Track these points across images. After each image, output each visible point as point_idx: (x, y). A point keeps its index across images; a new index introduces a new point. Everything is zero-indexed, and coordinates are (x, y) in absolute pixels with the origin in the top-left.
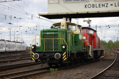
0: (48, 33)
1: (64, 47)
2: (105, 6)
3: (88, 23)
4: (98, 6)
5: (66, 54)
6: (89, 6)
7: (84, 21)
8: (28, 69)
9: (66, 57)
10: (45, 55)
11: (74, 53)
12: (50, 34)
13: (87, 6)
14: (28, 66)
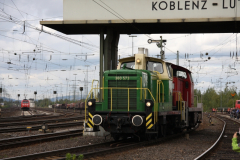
0: (117, 78)
1: (149, 104)
2: (200, 7)
3: (160, 46)
4: (182, 6)
5: (152, 117)
6: (163, 6)
7: (151, 41)
8: (12, 155)
9: (152, 122)
10: (112, 119)
11: (162, 116)
12: (122, 80)
13: (157, 6)
14: (12, 146)
